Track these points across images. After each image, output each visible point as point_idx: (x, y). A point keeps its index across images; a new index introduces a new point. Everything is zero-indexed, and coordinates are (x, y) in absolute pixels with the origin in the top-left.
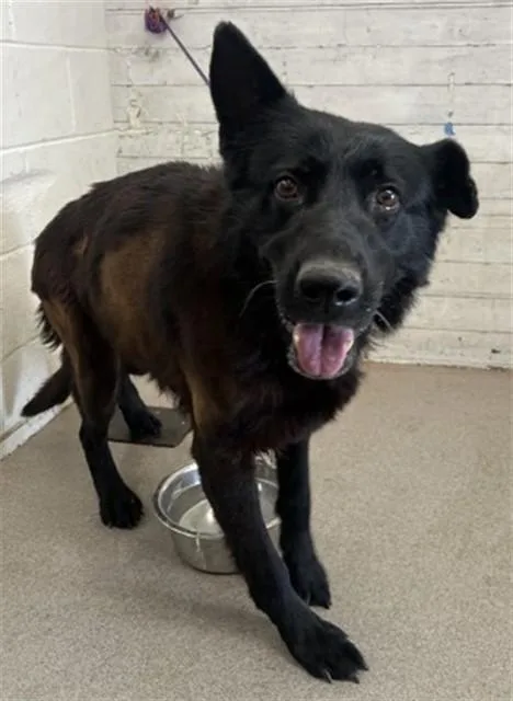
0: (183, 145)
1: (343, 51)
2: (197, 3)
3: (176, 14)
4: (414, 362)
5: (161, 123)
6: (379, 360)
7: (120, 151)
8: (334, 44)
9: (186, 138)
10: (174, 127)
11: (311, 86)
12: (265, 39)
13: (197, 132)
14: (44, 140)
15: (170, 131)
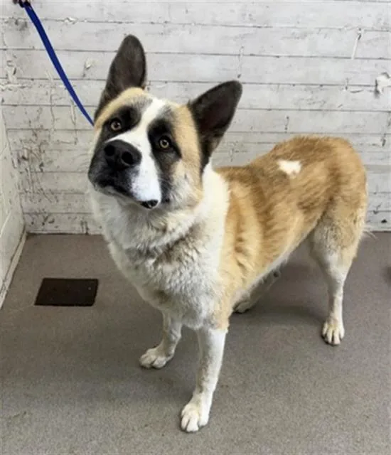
0: (51, 96)
1: (169, 26)
5: (32, 79)
7: (3, 101)
8: (162, 21)
9: (53, 91)
10: (43, 82)
12: (110, 15)
13: (62, 86)
15: (41, 85)
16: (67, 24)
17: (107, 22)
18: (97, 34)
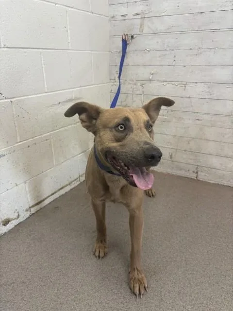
0: (133, 89)
1: (200, 51)
2: (142, 32)
3: (134, 36)
4: (217, 183)
5: (126, 80)
6: (201, 180)
7: (111, 91)
8: (197, 48)
9: (135, 86)
10: (130, 82)
11: (185, 66)
12: (168, 46)
13: (139, 84)
14: (81, 87)
15: (129, 83)
16: (145, 53)
17: (166, 50)
18: (160, 57)
